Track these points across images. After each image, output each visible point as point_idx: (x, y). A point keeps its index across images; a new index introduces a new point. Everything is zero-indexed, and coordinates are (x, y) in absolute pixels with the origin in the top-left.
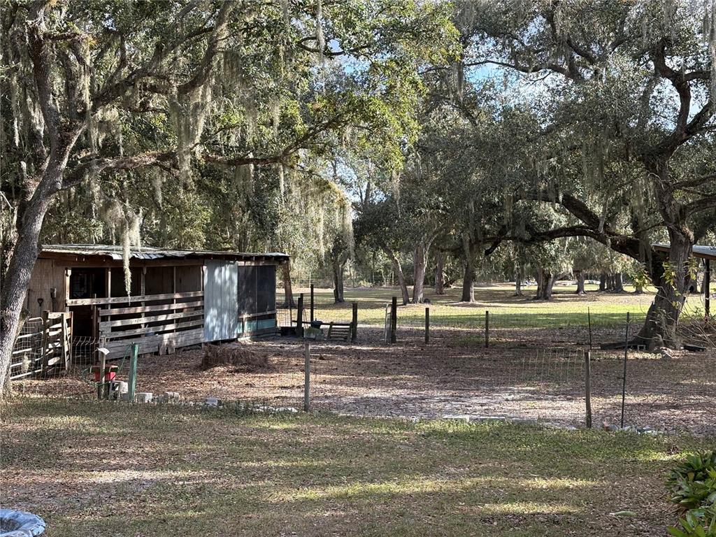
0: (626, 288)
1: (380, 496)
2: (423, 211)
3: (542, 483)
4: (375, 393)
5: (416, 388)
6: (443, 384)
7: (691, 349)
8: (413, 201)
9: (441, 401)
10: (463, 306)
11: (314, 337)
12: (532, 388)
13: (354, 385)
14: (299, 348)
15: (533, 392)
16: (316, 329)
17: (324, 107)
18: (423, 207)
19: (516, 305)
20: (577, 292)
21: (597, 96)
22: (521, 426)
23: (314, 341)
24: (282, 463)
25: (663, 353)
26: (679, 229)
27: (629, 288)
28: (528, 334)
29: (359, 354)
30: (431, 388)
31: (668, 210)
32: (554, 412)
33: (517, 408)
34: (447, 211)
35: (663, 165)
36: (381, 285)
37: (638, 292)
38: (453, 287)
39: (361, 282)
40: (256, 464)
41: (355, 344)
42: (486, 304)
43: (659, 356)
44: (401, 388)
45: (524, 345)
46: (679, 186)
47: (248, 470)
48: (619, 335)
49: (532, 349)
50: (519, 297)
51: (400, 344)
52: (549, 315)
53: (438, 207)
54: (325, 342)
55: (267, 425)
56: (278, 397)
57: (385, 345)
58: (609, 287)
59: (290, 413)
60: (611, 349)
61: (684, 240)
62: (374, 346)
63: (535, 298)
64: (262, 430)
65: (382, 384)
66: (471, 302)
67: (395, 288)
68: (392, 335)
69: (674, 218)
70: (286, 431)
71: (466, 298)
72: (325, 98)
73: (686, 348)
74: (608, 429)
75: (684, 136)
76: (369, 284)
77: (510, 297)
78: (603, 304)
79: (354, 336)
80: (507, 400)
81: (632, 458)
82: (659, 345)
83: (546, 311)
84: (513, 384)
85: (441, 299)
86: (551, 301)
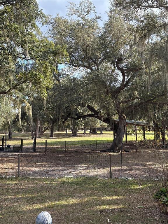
0: (97, 132)
1: (62, 206)
2: (44, 109)
3: (109, 198)
4: (37, 169)
5: (50, 167)
6: (58, 165)
7: (126, 151)
8: (41, 106)
9: (60, 171)
10: (51, 139)
11: (8, 150)
12: (86, 166)
13: (29, 167)
14: (4, 155)
15: (87, 167)
16: (8, 148)
17: (22, 76)
18: (45, 108)
19: (67, 138)
20: (84, 134)
21: (101, 75)
22: (90, 179)
23: (8, 152)
24: (22, 196)
25: (119, 153)
26: (122, 115)
27: (99, 132)
28: (76, 147)
29: (25, 156)
30: (54, 167)
31: (119, 110)
32: (97, 173)
33: (85, 172)
34: (52, 109)
35: (117, 96)
36: (21, 132)
37: (101, 133)
38: (45, 132)
39: (15, 131)
40: (14, 197)
41: (23, 152)
42: (58, 138)
43: (118, 154)
44: (45, 167)
45: (76, 151)
46: (122, 102)
47: (11, 199)
48: (103, 147)
49: (79, 153)
50: (66, 135)
51: (37, 152)
52: (79, 141)
53: (49, 108)
54: (12, 152)
55: (8, 182)
56: (6, 172)
57: (33, 153)
58: (92, 132)
59: (13, 178)
60: (103, 152)
61: (123, 118)
62: (29, 153)
63: (72, 136)
64: (8, 184)
65: (38, 166)
66: (53, 137)
67: (26, 133)
68: (34, 149)
69: (121, 112)
70: (16, 184)
71: (51, 136)
72: (23, 73)
73: (125, 151)
74: (117, 178)
75: (123, 87)
76: (17, 132)
77: (64, 136)
78: (93, 137)
79: (22, 150)
80: (81, 170)
81: (129, 188)
82: (117, 150)
83: (77, 140)
84: (79, 164)
85: (43, 136)
86: (77, 137)
